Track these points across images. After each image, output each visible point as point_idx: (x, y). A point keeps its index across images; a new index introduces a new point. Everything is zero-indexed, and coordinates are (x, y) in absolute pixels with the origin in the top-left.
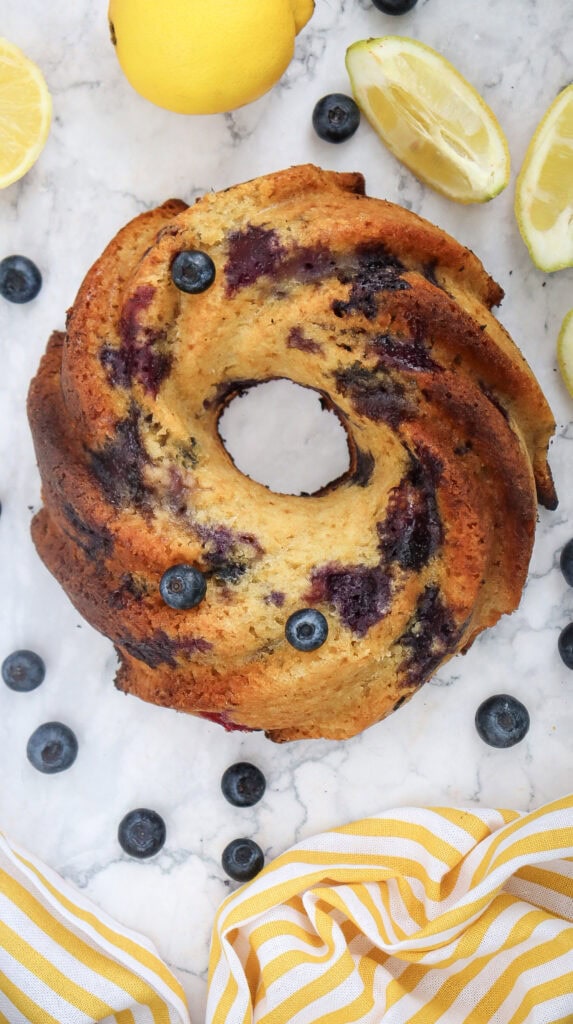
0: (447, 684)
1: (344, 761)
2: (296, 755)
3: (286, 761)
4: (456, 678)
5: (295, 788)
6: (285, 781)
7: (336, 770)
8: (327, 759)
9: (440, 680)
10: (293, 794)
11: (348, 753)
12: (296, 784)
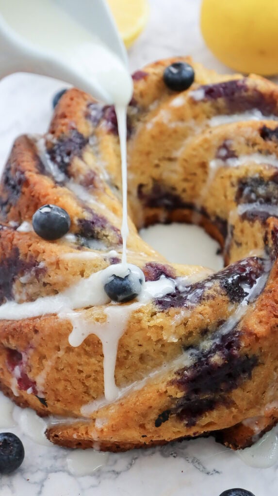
0: (208, 473)
1: (93, 486)
2: (58, 464)
3: (48, 463)
4: (217, 472)
5: (43, 486)
6: (38, 476)
7: (83, 490)
8: (81, 479)
9: (204, 468)
10: (38, 489)
11: (100, 482)
12: (45, 483)
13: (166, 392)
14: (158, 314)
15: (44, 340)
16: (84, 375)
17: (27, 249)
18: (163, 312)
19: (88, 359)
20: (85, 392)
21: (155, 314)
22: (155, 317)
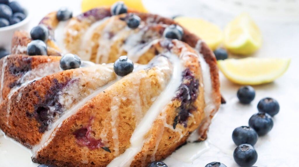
13: (173, 105)
14: (149, 71)
15: (99, 109)
16: (128, 118)
17: (62, 76)
18: (150, 69)
19: (127, 108)
20: (131, 130)
21: (148, 71)
22: (149, 72)
